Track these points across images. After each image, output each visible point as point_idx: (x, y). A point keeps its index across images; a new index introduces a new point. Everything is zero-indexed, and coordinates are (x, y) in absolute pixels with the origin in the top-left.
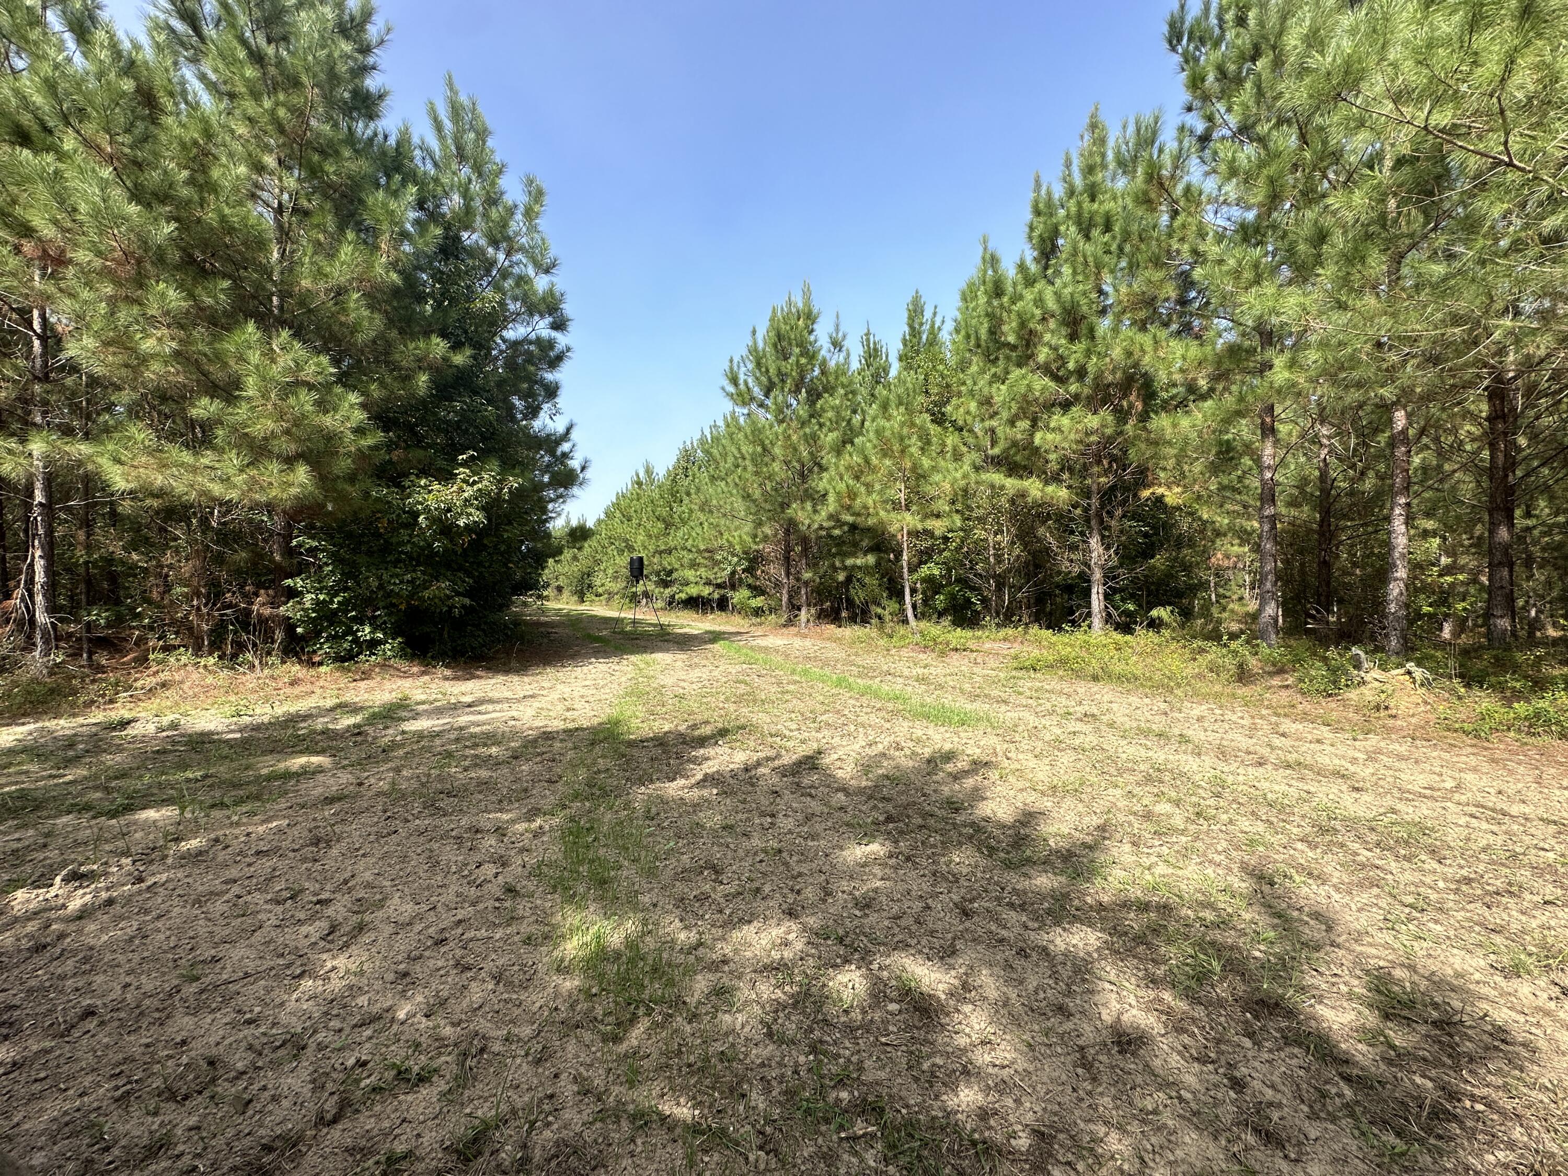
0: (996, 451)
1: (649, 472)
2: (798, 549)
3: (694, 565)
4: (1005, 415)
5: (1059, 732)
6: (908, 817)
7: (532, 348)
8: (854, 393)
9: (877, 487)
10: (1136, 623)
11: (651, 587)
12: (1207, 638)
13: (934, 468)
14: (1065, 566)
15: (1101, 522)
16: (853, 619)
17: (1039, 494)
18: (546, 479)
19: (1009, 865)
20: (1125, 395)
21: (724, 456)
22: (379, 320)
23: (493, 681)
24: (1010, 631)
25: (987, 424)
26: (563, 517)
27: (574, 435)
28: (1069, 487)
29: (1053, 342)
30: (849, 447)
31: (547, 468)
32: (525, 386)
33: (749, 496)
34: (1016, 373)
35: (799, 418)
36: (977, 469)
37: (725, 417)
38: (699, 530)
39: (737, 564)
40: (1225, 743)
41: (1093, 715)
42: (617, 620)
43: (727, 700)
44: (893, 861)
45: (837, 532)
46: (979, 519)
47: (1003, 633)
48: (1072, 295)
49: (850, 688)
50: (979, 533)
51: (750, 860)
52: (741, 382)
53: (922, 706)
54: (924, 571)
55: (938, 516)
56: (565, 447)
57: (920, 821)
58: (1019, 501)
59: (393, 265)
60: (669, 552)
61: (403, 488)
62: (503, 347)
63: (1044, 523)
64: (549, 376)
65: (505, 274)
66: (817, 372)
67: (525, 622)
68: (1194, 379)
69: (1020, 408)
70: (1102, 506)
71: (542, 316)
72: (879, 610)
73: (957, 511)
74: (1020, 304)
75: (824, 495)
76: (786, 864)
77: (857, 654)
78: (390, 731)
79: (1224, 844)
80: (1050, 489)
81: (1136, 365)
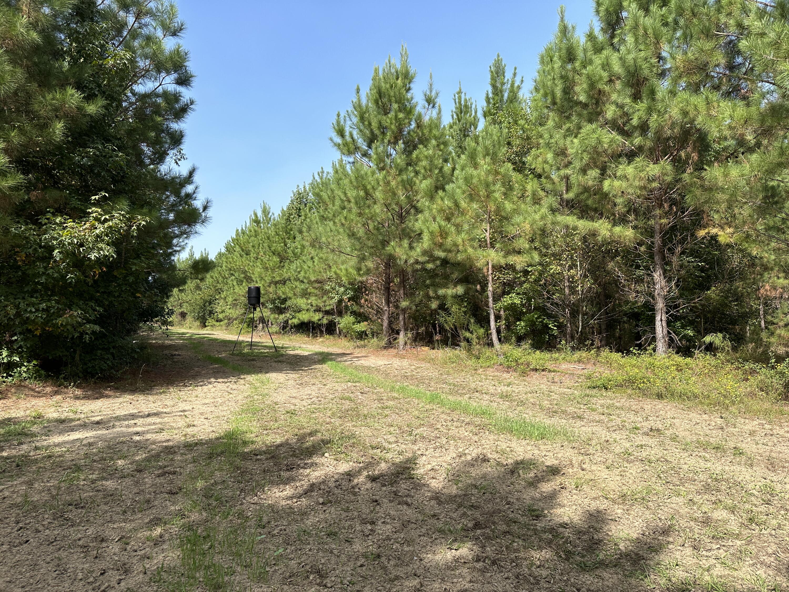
0: (571, 195)
1: (265, 212)
2: (397, 280)
3: (305, 294)
4: (577, 164)
5: (628, 445)
6: (494, 523)
7: (159, 100)
8: (445, 144)
9: (466, 227)
10: (695, 347)
11: (267, 313)
12: (757, 360)
13: (516, 211)
14: (632, 297)
15: (663, 258)
16: (445, 343)
17: (608, 234)
18: (171, 216)
19: (584, 568)
20: (683, 147)
21: (333, 199)
22: (20, 73)
23: (121, 400)
24: (584, 354)
25: (563, 172)
26: (187, 250)
27: (196, 178)
28: (635, 228)
29: (619, 101)
30: (440, 193)
31: (172, 208)
32: (153, 134)
33: (353, 235)
34: (588, 128)
35: (397, 166)
36: (553, 211)
37: (334, 166)
38: (310, 263)
39: (344, 293)
40: (774, 455)
41: (658, 430)
42: (236, 343)
43: (333, 414)
44: (479, 565)
45: (430, 266)
46: (553, 255)
47: (577, 354)
48: (635, 60)
49: (442, 403)
50: (554, 268)
51: (351, 564)
52: (347, 134)
53: (506, 420)
54: (507, 300)
55: (519, 252)
56: (189, 189)
57: (504, 527)
58: (591, 240)
59: (34, 25)
60: (284, 282)
61: (41, 225)
62: (133, 99)
63: (613, 258)
64: (175, 126)
65: (134, 34)
66: (413, 125)
67: (151, 345)
68: (742, 135)
69: (592, 158)
70: (664, 244)
71: (168, 73)
72: (468, 335)
73: (535, 248)
74: (589, 68)
75: (420, 234)
76: (384, 568)
77: (448, 374)
78: (25, 447)
79: (774, 547)
80: (618, 229)
81: (692, 121)
